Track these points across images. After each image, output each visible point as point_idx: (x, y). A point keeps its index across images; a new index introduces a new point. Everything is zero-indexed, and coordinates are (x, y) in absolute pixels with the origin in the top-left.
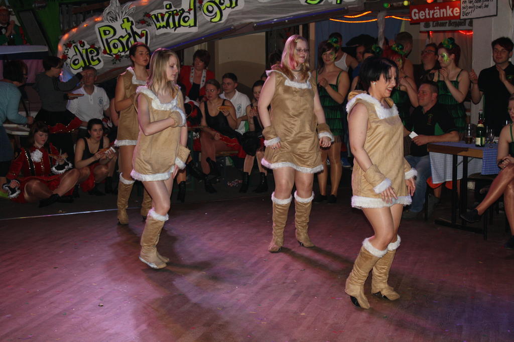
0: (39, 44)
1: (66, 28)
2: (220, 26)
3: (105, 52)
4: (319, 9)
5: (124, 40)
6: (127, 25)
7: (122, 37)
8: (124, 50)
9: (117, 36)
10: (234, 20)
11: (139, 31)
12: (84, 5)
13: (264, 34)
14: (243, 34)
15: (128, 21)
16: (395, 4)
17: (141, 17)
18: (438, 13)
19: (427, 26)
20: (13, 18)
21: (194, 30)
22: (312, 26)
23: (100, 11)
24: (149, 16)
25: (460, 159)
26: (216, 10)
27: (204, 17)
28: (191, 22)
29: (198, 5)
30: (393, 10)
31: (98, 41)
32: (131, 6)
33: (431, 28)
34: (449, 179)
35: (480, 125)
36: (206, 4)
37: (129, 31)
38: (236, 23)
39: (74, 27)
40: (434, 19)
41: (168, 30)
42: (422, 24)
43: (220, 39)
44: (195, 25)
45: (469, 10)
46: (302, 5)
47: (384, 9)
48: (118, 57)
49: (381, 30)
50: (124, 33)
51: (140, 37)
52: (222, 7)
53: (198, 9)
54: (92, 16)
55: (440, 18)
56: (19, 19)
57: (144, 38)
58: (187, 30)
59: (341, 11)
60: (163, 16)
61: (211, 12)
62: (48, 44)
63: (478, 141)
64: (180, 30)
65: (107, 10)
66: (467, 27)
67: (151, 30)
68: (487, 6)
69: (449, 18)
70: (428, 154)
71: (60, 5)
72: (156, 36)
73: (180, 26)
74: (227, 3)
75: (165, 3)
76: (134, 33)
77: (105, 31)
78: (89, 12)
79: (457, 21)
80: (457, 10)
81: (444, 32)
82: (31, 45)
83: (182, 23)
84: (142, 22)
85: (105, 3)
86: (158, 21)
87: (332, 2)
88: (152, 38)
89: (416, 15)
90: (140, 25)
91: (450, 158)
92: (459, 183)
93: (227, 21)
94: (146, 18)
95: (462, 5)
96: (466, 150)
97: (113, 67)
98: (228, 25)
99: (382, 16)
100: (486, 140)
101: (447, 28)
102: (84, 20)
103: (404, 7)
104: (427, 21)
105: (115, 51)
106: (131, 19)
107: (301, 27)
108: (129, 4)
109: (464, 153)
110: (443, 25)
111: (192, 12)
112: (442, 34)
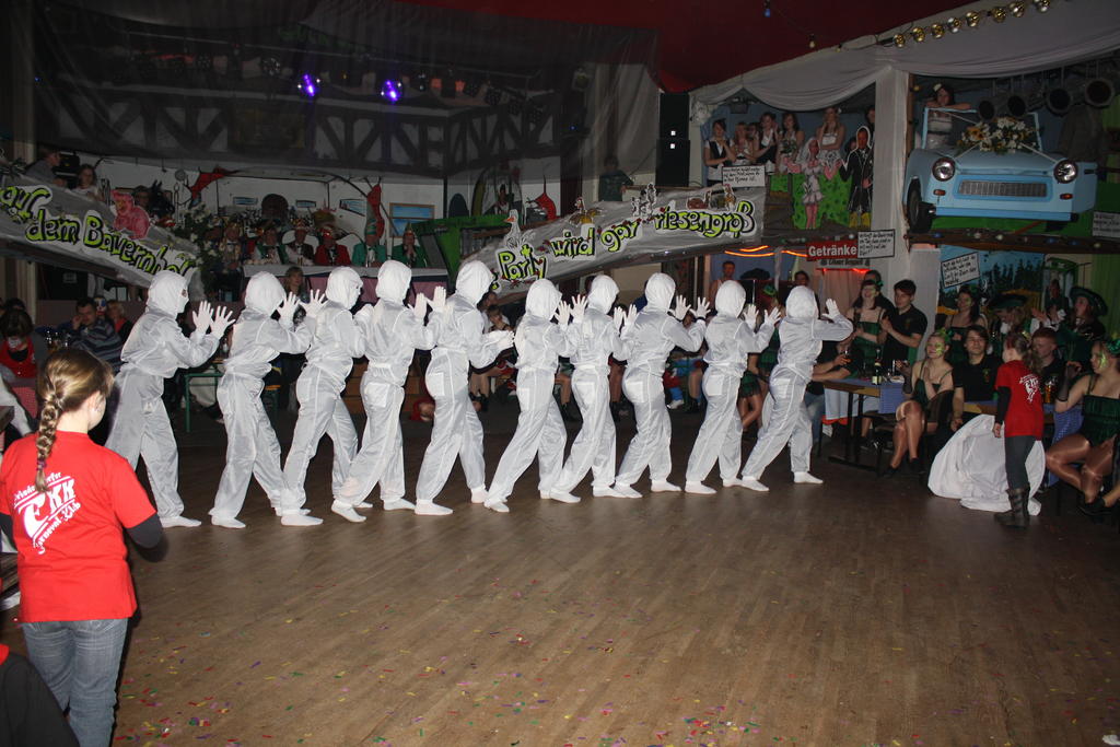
0: (437, 267)
1: (465, 253)
2: (617, 257)
3: (504, 277)
4: (716, 242)
5: (523, 267)
6: (527, 252)
7: (521, 263)
8: (522, 276)
9: (516, 262)
10: (632, 250)
11: (538, 258)
12: (484, 231)
13: (660, 264)
14: (640, 264)
15: (528, 247)
16: (793, 241)
17: (540, 244)
18: (835, 251)
19: (824, 263)
20: (417, 243)
21: (592, 258)
22: (708, 259)
23: (501, 237)
24: (548, 243)
25: (856, 396)
26: (614, 239)
27: (602, 246)
28: (590, 250)
29: (596, 234)
30: (789, 245)
31: (497, 267)
32: (531, 234)
33: (828, 266)
34: (844, 415)
35: (877, 364)
36: (604, 233)
37: (528, 256)
38: (636, 253)
39: (474, 253)
40: (831, 257)
41: (566, 258)
42: (819, 261)
43: (617, 267)
44: (593, 254)
45: (867, 250)
46: (700, 238)
47: (782, 245)
48: (516, 283)
49: (777, 265)
50: (523, 260)
51: (539, 263)
52: (620, 237)
53: (596, 239)
54: (490, 242)
55: (837, 257)
56: (420, 242)
57: (542, 265)
58: (584, 258)
59: (737, 245)
60: (562, 243)
61: (609, 241)
62: (447, 266)
63: (875, 380)
64: (578, 258)
65: (507, 237)
66: (863, 266)
67: (550, 257)
68: (884, 247)
69: (847, 257)
70: (823, 393)
71: (461, 230)
72: (555, 264)
73: (578, 253)
74: (626, 233)
75: (565, 231)
76: (533, 260)
77: (504, 257)
78: (488, 238)
79: (854, 260)
80: (853, 249)
81: (838, 270)
82: (430, 267)
83: (580, 251)
84: (542, 249)
85: (506, 230)
86: (557, 248)
87: (728, 237)
88: (550, 266)
89: (814, 252)
90: (539, 252)
91: (844, 395)
92: (853, 421)
93: (625, 250)
94: (545, 246)
95: (860, 245)
96: (863, 388)
97: (511, 291)
98: (626, 254)
99: (780, 251)
100: (883, 380)
101: (844, 266)
102: (484, 245)
103: (801, 243)
104: (824, 259)
105: (513, 277)
106: (530, 246)
107: (696, 259)
108: (530, 231)
109: (859, 391)
110: (839, 263)
111: (591, 241)
112: (835, 272)
